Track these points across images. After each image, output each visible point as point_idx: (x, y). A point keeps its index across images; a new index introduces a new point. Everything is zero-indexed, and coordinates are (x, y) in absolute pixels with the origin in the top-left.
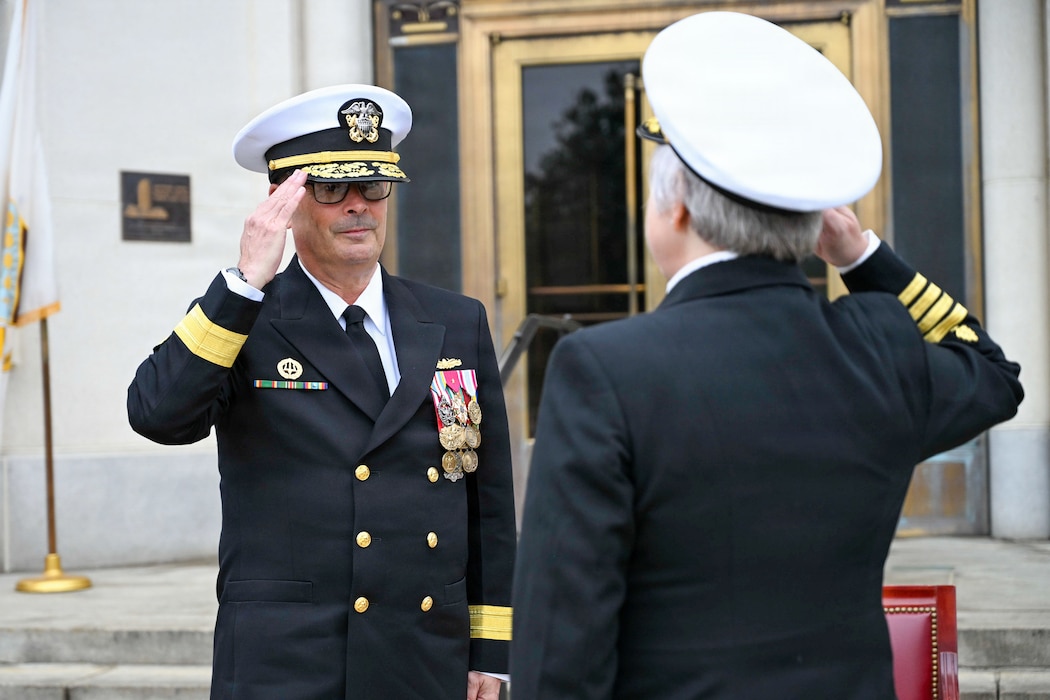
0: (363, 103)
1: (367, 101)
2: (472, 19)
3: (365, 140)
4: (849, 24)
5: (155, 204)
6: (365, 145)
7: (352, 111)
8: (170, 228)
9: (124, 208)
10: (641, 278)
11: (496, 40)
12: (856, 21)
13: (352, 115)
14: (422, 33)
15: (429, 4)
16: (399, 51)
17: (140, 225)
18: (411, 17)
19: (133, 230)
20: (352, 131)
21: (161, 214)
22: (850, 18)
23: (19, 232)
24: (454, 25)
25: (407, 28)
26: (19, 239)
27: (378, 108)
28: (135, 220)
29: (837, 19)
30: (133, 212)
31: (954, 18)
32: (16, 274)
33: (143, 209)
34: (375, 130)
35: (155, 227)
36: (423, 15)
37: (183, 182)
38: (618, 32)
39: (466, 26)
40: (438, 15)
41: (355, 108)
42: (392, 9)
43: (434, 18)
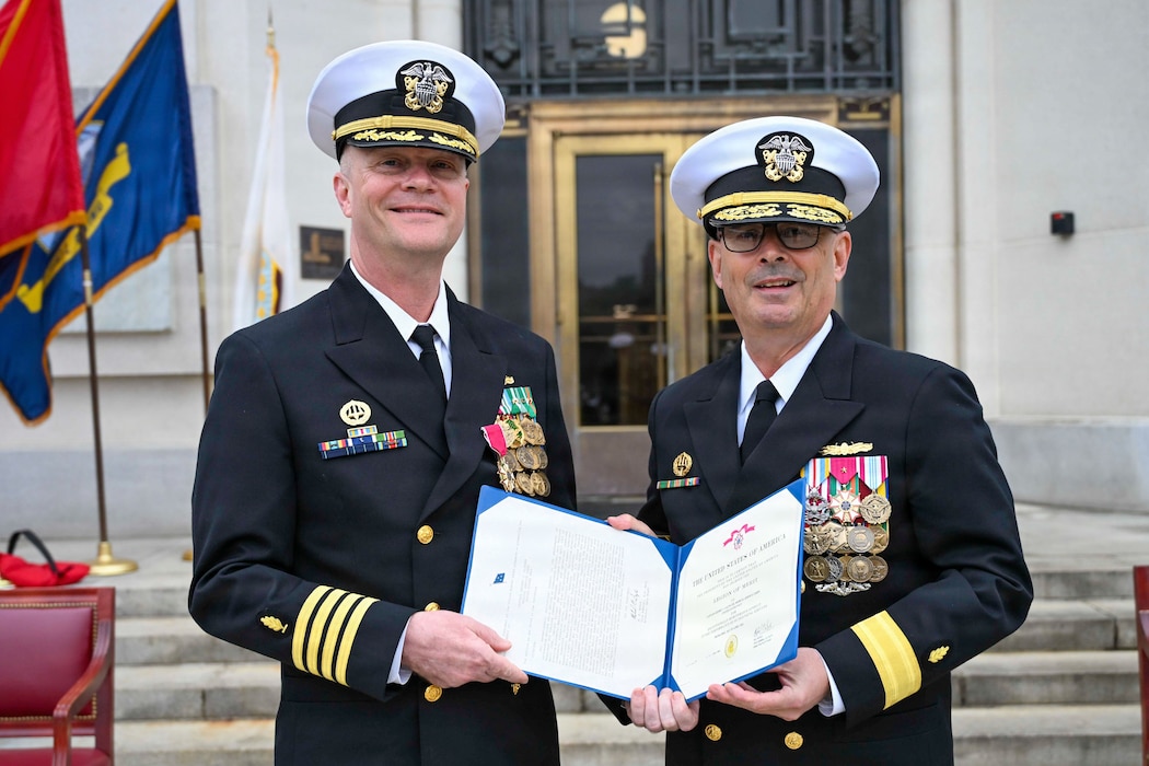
0: (787, 137)
1: (791, 135)
2: (540, 119)
3: (784, 178)
5: (322, 251)
6: (784, 184)
7: (771, 146)
9: (302, 254)
10: (664, 312)
11: (556, 135)
13: (771, 150)
20: (769, 168)
21: (326, 259)
23: (273, 273)
24: (525, 123)
26: (273, 279)
27: (807, 143)
28: (310, 263)
30: (308, 257)
31: (886, 131)
33: (315, 255)
34: (798, 167)
35: (322, 269)
38: (648, 133)
40: (513, 114)
41: (776, 142)
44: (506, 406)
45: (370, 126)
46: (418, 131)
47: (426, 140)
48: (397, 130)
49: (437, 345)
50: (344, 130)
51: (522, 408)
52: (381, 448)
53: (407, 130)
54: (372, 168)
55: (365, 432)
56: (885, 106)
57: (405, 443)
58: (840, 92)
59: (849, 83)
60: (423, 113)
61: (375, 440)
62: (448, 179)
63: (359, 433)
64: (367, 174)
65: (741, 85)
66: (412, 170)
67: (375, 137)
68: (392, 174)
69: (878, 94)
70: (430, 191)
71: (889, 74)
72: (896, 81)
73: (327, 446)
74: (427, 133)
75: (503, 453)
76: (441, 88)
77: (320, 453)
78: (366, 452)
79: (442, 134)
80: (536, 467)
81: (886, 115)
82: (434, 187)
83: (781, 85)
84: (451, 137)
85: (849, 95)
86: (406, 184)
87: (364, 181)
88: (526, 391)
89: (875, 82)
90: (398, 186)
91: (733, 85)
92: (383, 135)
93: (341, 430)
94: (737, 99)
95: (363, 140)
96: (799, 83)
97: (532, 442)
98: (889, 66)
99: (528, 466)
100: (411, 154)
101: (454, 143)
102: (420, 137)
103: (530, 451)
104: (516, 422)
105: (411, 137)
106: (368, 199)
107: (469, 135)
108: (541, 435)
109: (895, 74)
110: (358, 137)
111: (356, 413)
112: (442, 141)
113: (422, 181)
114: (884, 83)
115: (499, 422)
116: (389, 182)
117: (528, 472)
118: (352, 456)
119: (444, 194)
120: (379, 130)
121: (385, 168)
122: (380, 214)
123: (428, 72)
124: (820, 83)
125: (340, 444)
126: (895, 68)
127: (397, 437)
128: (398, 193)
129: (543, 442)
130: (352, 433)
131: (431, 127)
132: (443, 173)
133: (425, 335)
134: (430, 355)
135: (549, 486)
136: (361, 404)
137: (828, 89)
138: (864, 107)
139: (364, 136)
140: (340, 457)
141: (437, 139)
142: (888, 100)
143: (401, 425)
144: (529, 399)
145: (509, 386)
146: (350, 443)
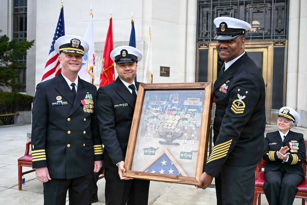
2: (211, 46)
4: (268, 48)
5: (165, 71)
8: (167, 75)
9: (160, 72)
11: (214, 49)
12: (269, 48)
14: (203, 48)
15: (205, 43)
16: (200, 50)
17: (163, 74)
18: (202, 45)
19: (162, 75)
22: (268, 47)
23: (151, 75)
24: (208, 47)
25: (201, 47)
26: (151, 76)
28: (162, 73)
29: (266, 47)
30: (162, 72)
31: (284, 48)
32: (151, 81)
33: (163, 72)
35: (165, 75)
36: (204, 45)
37: (169, 68)
39: (210, 47)
40: (206, 45)
42: (199, 44)
43: (205, 46)
44: (86, 97)
45: (66, 49)
46: (74, 51)
47: (76, 52)
48: (71, 50)
49: (75, 87)
50: (61, 50)
51: (90, 98)
52: (63, 104)
53: (72, 50)
54: (66, 56)
55: (60, 101)
56: (284, 42)
57: (67, 104)
58: (274, 40)
59: (276, 38)
60: (75, 47)
61: (62, 103)
62: (79, 59)
63: (59, 102)
64: (65, 57)
65: (253, 38)
66: (73, 57)
67: (67, 51)
68: (69, 58)
69: (283, 40)
70: (76, 61)
71: (286, 36)
72: (287, 37)
73: (53, 104)
74: (76, 51)
75: (85, 105)
76: (78, 44)
77: (52, 105)
78: (60, 105)
79: (78, 51)
80: (91, 108)
81: (284, 44)
82: (77, 60)
83: (261, 38)
84: (80, 52)
85: (276, 40)
86: (72, 60)
87: (65, 59)
88: (91, 95)
89: (282, 37)
90: (71, 60)
91: (251, 38)
92: (68, 51)
93: (56, 101)
94: (251, 41)
95: (65, 52)
96: (265, 38)
97: (91, 103)
98: (286, 34)
99: (89, 107)
100: (73, 55)
101: (80, 53)
102: (75, 52)
103: (90, 105)
104: (88, 100)
105: (73, 52)
106: (65, 62)
107: (83, 51)
108: (93, 102)
109: (287, 36)
110: (64, 51)
111: (59, 98)
112: (78, 52)
113: (75, 59)
114: (284, 37)
115: (85, 100)
116: (69, 59)
117: (90, 108)
118: (57, 105)
119: (79, 61)
120: (68, 50)
121: (68, 57)
122: (67, 64)
123: (76, 41)
124: (270, 38)
125: (56, 103)
126: (287, 34)
127: (66, 103)
128: (71, 61)
129: (93, 104)
130: (58, 102)
131: (76, 50)
132: (78, 58)
133: (73, 85)
134: (74, 88)
135: (93, 111)
136: (60, 97)
137: (272, 39)
138: (279, 43)
139: (65, 51)
140: (55, 106)
141: (77, 52)
142: (285, 41)
143: (66, 100)
144: (91, 96)
145: (88, 94)
146: (57, 103)
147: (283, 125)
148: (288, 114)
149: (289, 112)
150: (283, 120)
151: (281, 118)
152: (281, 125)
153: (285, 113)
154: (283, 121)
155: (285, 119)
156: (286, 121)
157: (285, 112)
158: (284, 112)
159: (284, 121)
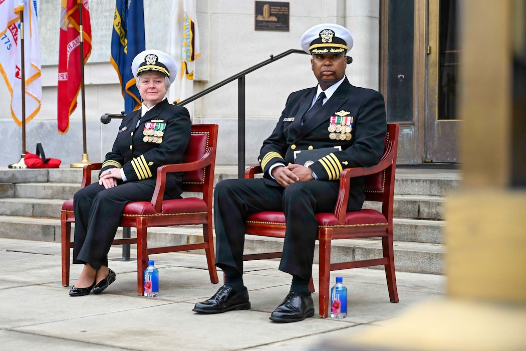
5: (271, 15)
8: (278, 25)
9: (256, 17)
17: (264, 24)
19: (261, 26)
21: (274, 19)
26: (190, 27)
28: (261, 22)
30: (260, 18)
32: (190, 40)
33: (266, 16)
35: (271, 25)
37: (287, 5)
147: (155, 91)
148: (158, 64)
149: (157, 59)
150: (152, 78)
151: (147, 77)
152: (149, 90)
153: (151, 64)
154: (151, 81)
155: (154, 76)
156: (159, 80)
157: (149, 61)
158: (148, 63)
159: (154, 81)
